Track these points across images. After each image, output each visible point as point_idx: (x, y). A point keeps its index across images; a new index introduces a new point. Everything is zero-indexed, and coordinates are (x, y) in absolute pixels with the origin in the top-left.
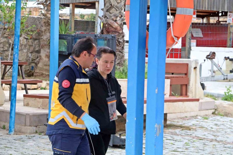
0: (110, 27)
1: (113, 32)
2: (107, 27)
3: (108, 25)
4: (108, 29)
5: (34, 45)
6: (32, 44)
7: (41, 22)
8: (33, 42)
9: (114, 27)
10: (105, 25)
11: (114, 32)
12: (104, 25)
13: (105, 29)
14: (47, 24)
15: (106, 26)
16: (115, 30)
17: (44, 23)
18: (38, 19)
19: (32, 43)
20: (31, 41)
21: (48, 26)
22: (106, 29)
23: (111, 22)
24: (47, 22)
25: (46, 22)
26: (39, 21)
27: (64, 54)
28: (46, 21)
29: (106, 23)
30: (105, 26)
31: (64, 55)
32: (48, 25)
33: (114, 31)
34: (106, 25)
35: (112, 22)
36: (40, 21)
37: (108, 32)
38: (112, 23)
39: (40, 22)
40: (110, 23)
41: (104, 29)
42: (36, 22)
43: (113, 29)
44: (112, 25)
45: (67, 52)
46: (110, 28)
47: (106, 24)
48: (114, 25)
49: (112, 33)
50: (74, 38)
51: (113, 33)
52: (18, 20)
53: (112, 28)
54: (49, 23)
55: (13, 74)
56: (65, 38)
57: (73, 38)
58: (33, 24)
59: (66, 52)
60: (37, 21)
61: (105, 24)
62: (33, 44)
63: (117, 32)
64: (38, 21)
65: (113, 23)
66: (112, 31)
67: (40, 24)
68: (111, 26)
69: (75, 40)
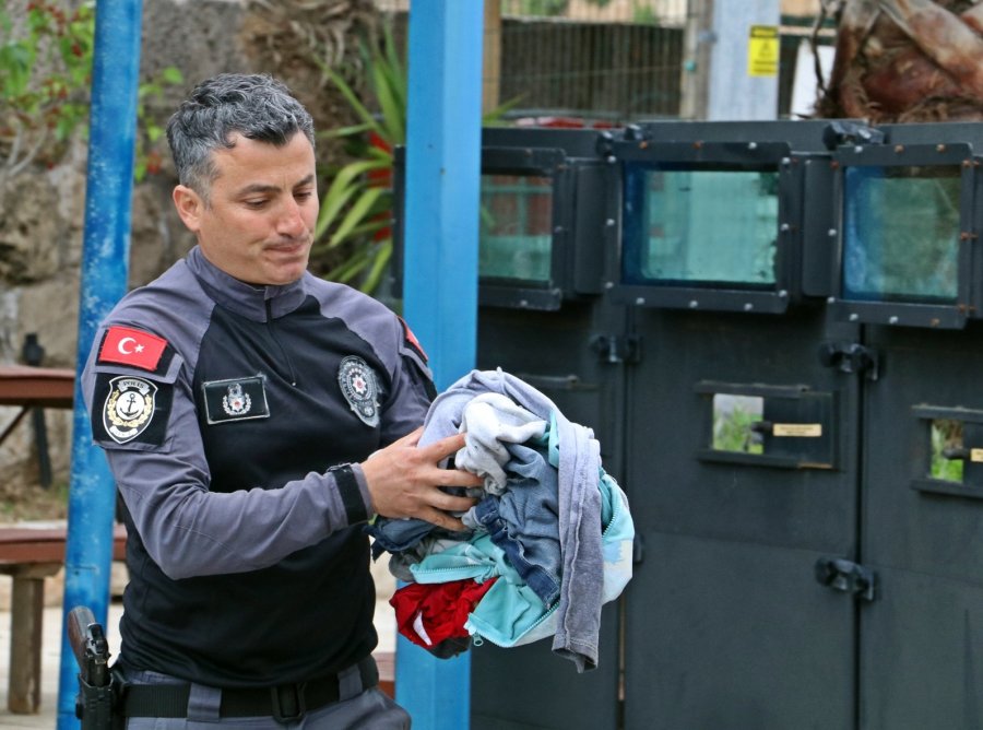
0: (909, 64)
1: (937, 100)
2: (876, 65)
3: (886, 45)
4: (892, 74)
5: (163, 229)
6: (148, 223)
7: (219, 35)
8: (156, 204)
9: (944, 56)
10: (863, 43)
11: (941, 107)
12: (854, 46)
13: (863, 79)
14: (278, 58)
15: (868, 51)
16: (951, 87)
17: (254, 49)
18: (197, 20)
19: (151, 212)
20: (145, 198)
21: (288, 71)
22: (874, 82)
23: (919, 16)
24: (278, 37)
25: (270, 41)
26: (206, 31)
27: (524, 303)
28: (274, 29)
29: (868, 25)
30: (861, 53)
31: (523, 311)
32: (290, 65)
33: (940, 93)
34: (874, 45)
35: (930, 18)
36: (211, 35)
37: (888, 105)
38: (932, 30)
39: (211, 44)
40: (911, 21)
41: (852, 76)
42: (184, 37)
43: (934, 78)
44: (928, 44)
45: (556, 291)
46: (909, 72)
47: (874, 31)
48: (948, 45)
49: (928, 111)
50: (620, 162)
51: (936, 114)
52: (122, 12)
53: (924, 68)
54: (293, 47)
55: (79, 484)
56: (530, 164)
57: (612, 159)
58: (160, 58)
59: (545, 286)
60: (186, 30)
61: (859, 30)
62: (156, 220)
63: (968, 102)
64: (199, 35)
65: (939, 20)
66: (922, 93)
67: (214, 59)
68: (919, 51)
69: (631, 179)
